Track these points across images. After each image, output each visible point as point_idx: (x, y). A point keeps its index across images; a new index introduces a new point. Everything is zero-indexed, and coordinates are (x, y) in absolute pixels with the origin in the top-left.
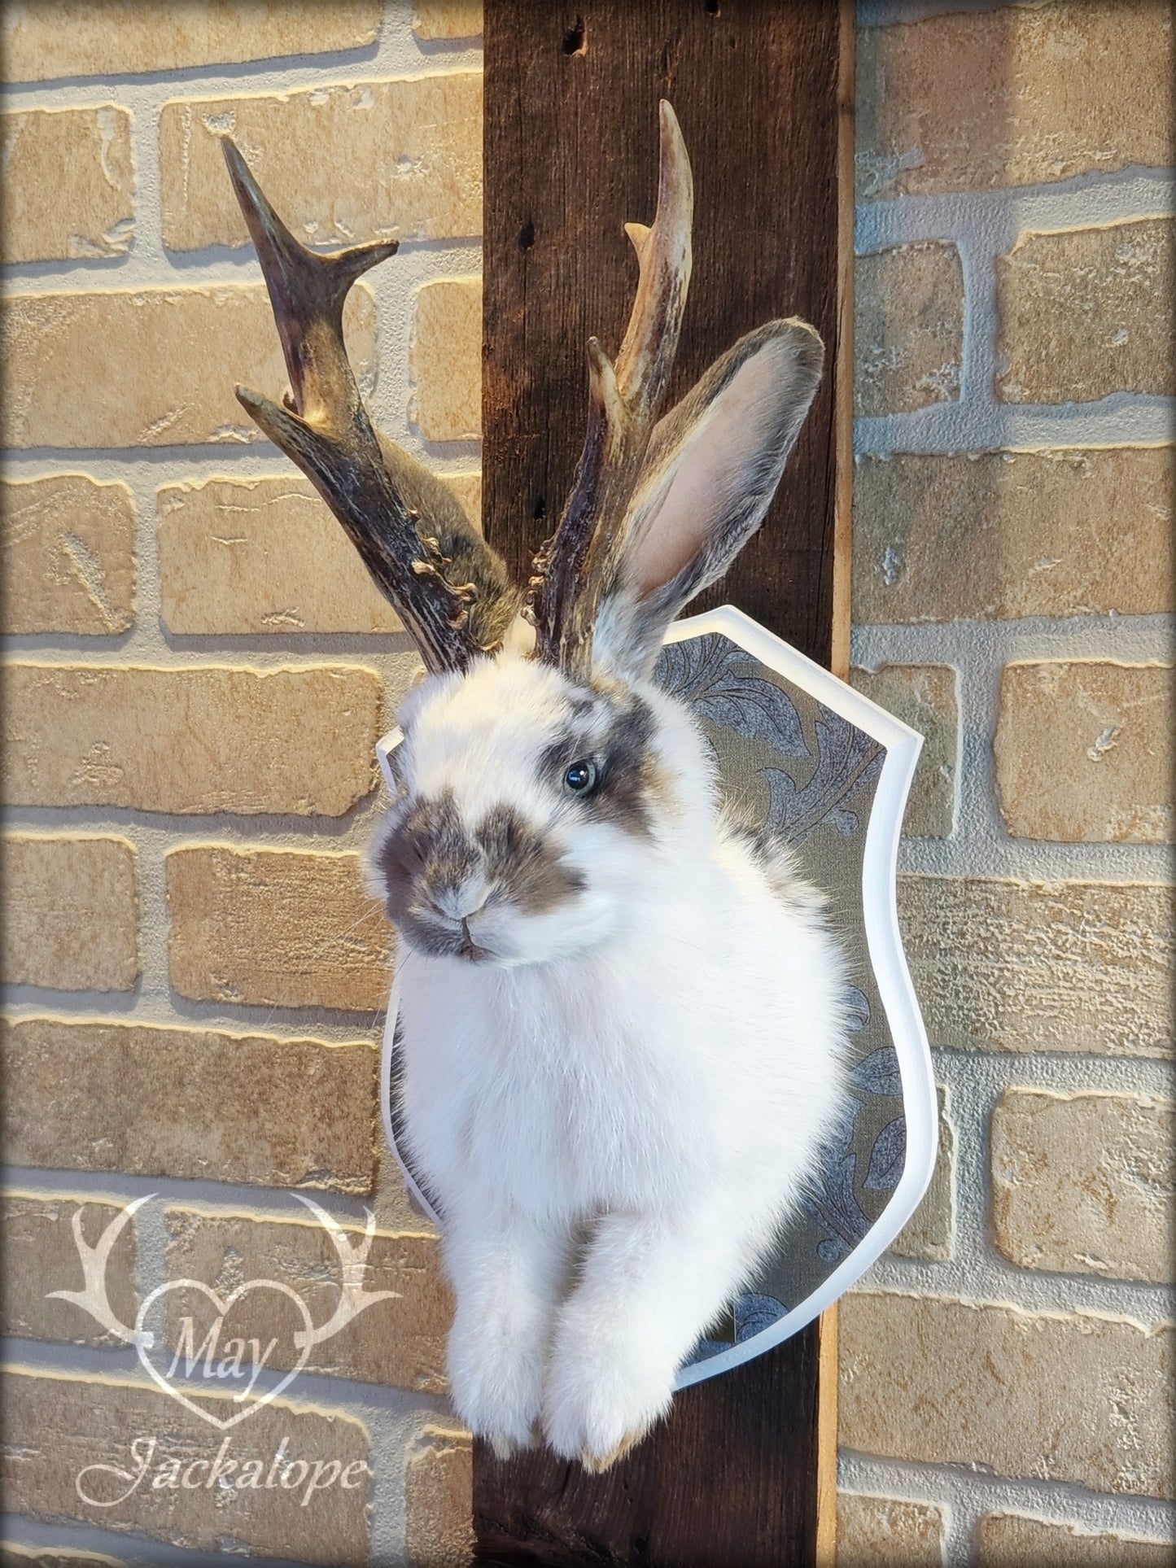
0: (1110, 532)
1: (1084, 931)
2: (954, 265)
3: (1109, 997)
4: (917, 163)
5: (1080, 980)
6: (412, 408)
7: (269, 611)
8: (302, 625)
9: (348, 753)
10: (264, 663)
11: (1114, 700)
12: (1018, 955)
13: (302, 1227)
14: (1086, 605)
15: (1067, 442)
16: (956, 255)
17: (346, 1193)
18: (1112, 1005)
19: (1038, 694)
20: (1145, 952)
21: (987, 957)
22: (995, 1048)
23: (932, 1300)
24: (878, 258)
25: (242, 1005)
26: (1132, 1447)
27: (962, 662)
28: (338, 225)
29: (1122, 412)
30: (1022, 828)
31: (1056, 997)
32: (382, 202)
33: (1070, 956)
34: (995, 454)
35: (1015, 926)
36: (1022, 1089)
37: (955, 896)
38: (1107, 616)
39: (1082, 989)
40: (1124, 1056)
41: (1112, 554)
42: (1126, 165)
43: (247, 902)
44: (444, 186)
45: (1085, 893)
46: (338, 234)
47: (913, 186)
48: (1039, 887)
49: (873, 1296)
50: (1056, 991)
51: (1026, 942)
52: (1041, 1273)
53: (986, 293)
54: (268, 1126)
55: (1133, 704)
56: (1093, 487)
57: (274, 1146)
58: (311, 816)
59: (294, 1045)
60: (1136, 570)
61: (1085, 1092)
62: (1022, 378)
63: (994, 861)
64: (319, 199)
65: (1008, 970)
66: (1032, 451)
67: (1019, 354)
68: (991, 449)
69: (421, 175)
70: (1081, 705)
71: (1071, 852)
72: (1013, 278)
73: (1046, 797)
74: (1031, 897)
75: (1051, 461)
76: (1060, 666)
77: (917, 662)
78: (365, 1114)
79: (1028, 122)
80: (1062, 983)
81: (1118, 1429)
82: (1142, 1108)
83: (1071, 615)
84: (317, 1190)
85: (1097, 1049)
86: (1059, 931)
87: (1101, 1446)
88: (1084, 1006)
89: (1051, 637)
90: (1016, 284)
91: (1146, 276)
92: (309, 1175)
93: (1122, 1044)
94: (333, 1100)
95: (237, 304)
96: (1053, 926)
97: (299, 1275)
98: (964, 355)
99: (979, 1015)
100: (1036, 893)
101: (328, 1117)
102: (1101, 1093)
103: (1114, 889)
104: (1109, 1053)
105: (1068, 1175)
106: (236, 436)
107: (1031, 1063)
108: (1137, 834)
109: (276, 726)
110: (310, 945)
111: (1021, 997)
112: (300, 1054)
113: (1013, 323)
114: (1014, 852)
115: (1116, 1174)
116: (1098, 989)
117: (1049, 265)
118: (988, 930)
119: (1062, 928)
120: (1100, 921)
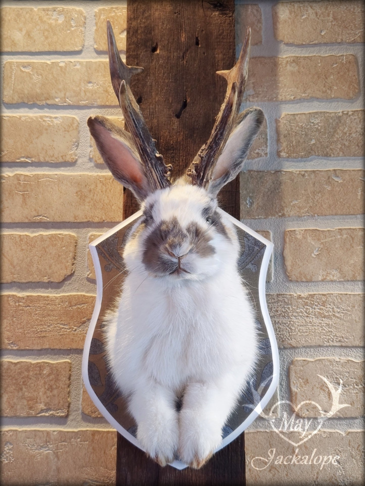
0: (314, 193)
1: (315, 308)
3: (324, 328)
4: (252, 94)
6: (91, 154)
7: (36, 215)
8: (48, 219)
9: (64, 261)
10: (33, 232)
11: (319, 240)
12: (295, 316)
13: (39, 431)
14: (309, 213)
15: (300, 169)
17: (57, 416)
18: (325, 330)
19: (296, 238)
20: (334, 313)
21: (285, 318)
22: (289, 346)
23: (273, 432)
25: (18, 350)
26: (342, 474)
27: (272, 230)
28: (67, 100)
29: (315, 161)
30: (294, 278)
31: (308, 329)
32: (82, 94)
33: (311, 316)
34: (279, 171)
35: (294, 308)
36: (299, 359)
37: (274, 299)
38: (315, 216)
39: (315, 326)
40: (330, 346)
41: (315, 199)
42: (312, 97)
43: (22, 313)
44: (104, 91)
45: (314, 296)
46: (67, 102)
47: (251, 99)
48: (300, 295)
49: (253, 433)
50: (307, 327)
51: (297, 312)
53: (274, 129)
54: (26, 394)
55: (324, 241)
56: (308, 181)
57: (28, 401)
58: (49, 282)
59: (38, 363)
60: (322, 203)
61: (318, 358)
62: (286, 151)
63: (285, 289)
64: (61, 92)
65: (292, 321)
66: (290, 171)
67: (285, 144)
68: (278, 170)
69: (96, 87)
70: (309, 241)
71: (308, 284)
73: (300, 268)
74: (298, 298)
75: (296, 173)
76: (302, 230)
77: (258, 230)
78: (65, 386)
79: (283, 85)
80: (309, 324)
81: (337, 468)
82: (337, 362)
83: (304, 216)
84: (45, 416)
85: (321, 344)
86: (307, 308)
87: (332, 475)
88: (316, 331)
89: (298, 222)
90: (282, 126)
91: (319, 126)
92: (42, 411)
93: (329, 342)
94: (53, 382)
95: (29, 120)
96: (305, 307)
97: (36, 450)
98: (268, 144)
99: (284, 336)
100: (299, 297)
101: (51, 388)
102: (323, 358)
103: (323, 295)
104: (325, 345)
105: (315, 385)
106: (27, 160)
107: (301, 350)
108: (328, 278)
109: (37, 252)
110: (46, 327)
111: (297, 330)
112: (40, 367)
113: (282, 137)
114: (291, 285)
116: (320, 325)
117: (291, 122)
118: (285, 309)
119: (308, 307)
120: (319, 304)
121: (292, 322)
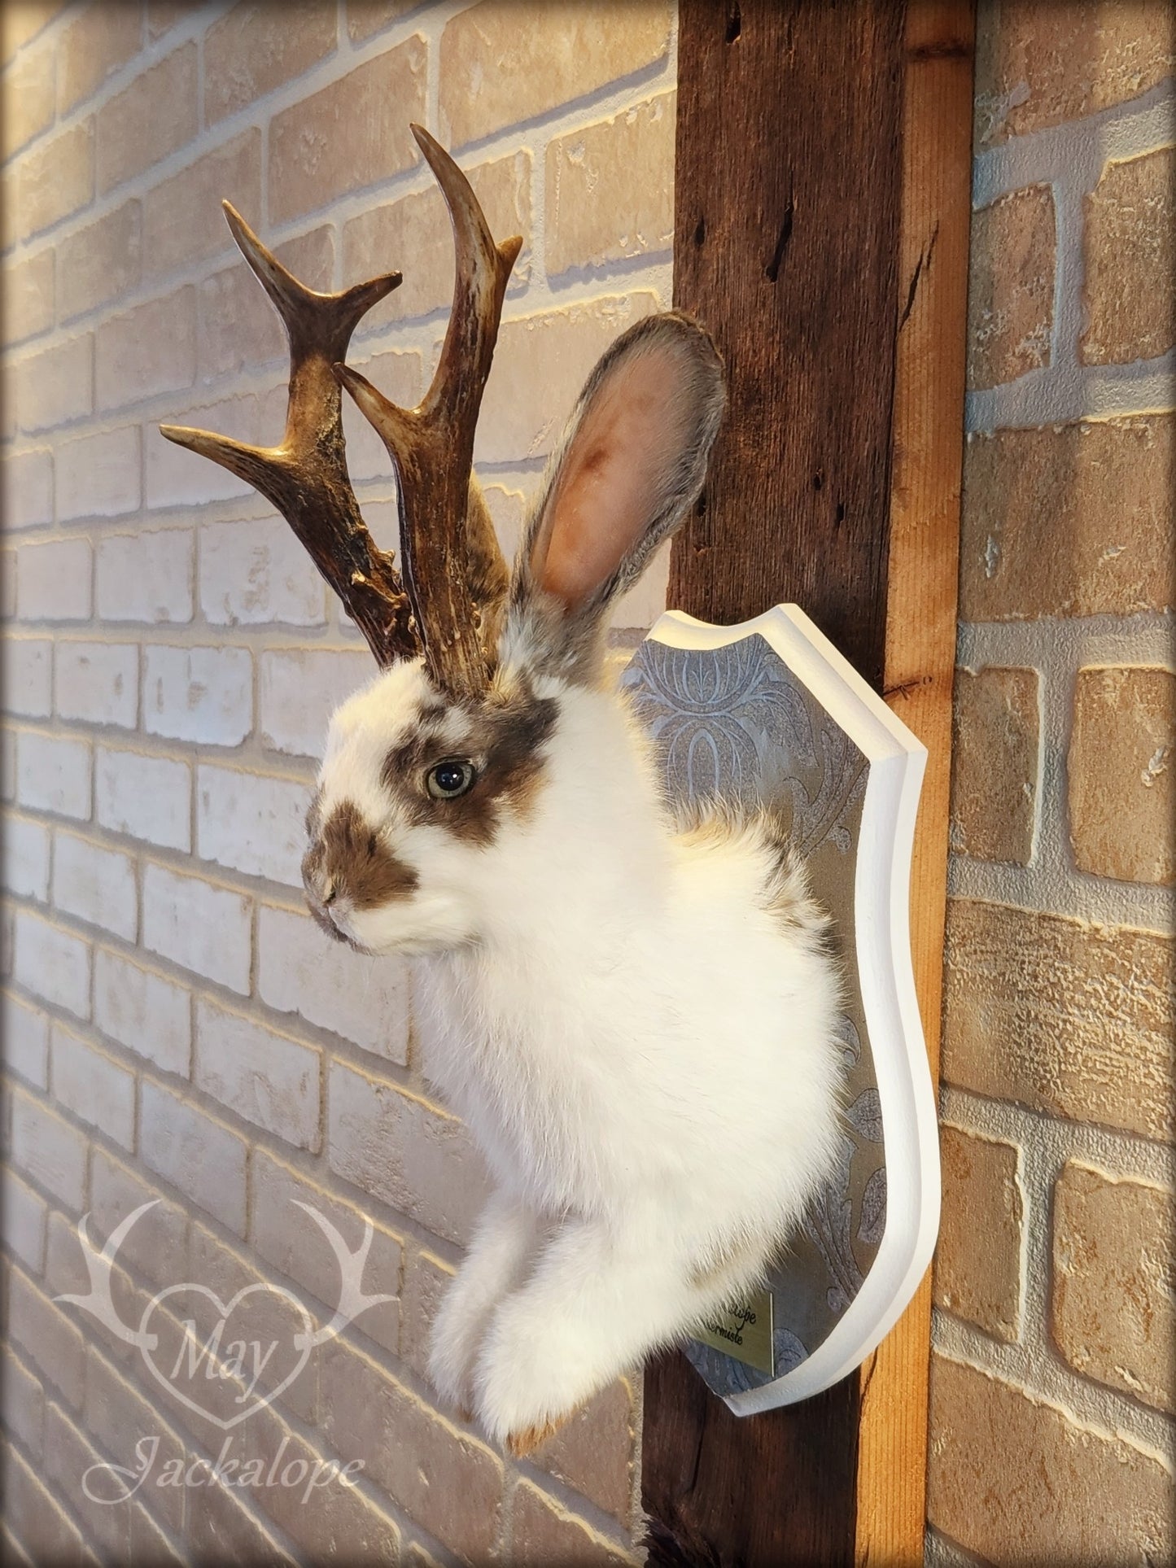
1: (1133, 988)
2: (1048, 211)
3: (1152, 1070)
4: (1023, 99)
5: (1127, 1045)
11: (1165, 714)
12: (1078, 1006)
14: (1144, 600)
15: (1137, 406)
16: (1050, 198)
18: (1153, 1079)
19: (1103, 705)
22: (1059, 1111)
23: (1002, 1383)
24: (990, 211)
27: (1045, 666)
28: (639, 237)
30: (1086, 860)
31: (1108, 1061)
33: (1120, 1014)
34: (1074, 426)
35: (1077, 973)
36: (1080, 1163)
37: (1031, 932)
38: (1163, 613)
39: (1129, 1055)
40: (1164, 1142)
41: (1168, 539)
45: (1135, 942)
46: (639, 245)
47: (1020, 125)
48: (1097, 930)
50: (1108, 1054)
51: (1086, 994)
52: (1087, 1379)
53: (1076, 239)
56: (1153, 459)
61: (1130, 1178)
62: (1099, 333)
63: (1065, 896)
64: (629, 214)
65: (1070, 1022)
66: (1105, 420)
67: (1098, 307)
68: (1072, 421)
70: (1138, 719)
71: (1126, 892)
72: (1095, 216)
73: (1106, 826)
74: (1090, 941)
75: (1120, 430)
76: (1122, 672)
77: (1009, 666)
79: (1113, 32)
80: (1113, 1046)
83: (1132, 613)
85: (1141, 1131)
86: (1112, 984)
88: (1131, 1076)
89: (1117, 637)
90: (1098, 225)
93: (1161, 1127)
96: (1108, 978)
98: (1055, 313)
99: (1045, 1071)
100: (1095, 937)
102: (1143, 1181)
103: (1158, 940)
104: (1150, 1135)
105: (1113, 1272)
107: (1088, 1134)
111: (1079, 1056)
113: (1095, 271)
114: (1080, 886)
115: (1153, 1281)
116: (1142, 1057)
117: (1125, 198)
118: (1055, 975)
119: (1115, 980)
120: (1146, 977)
121: (1069, 1027)
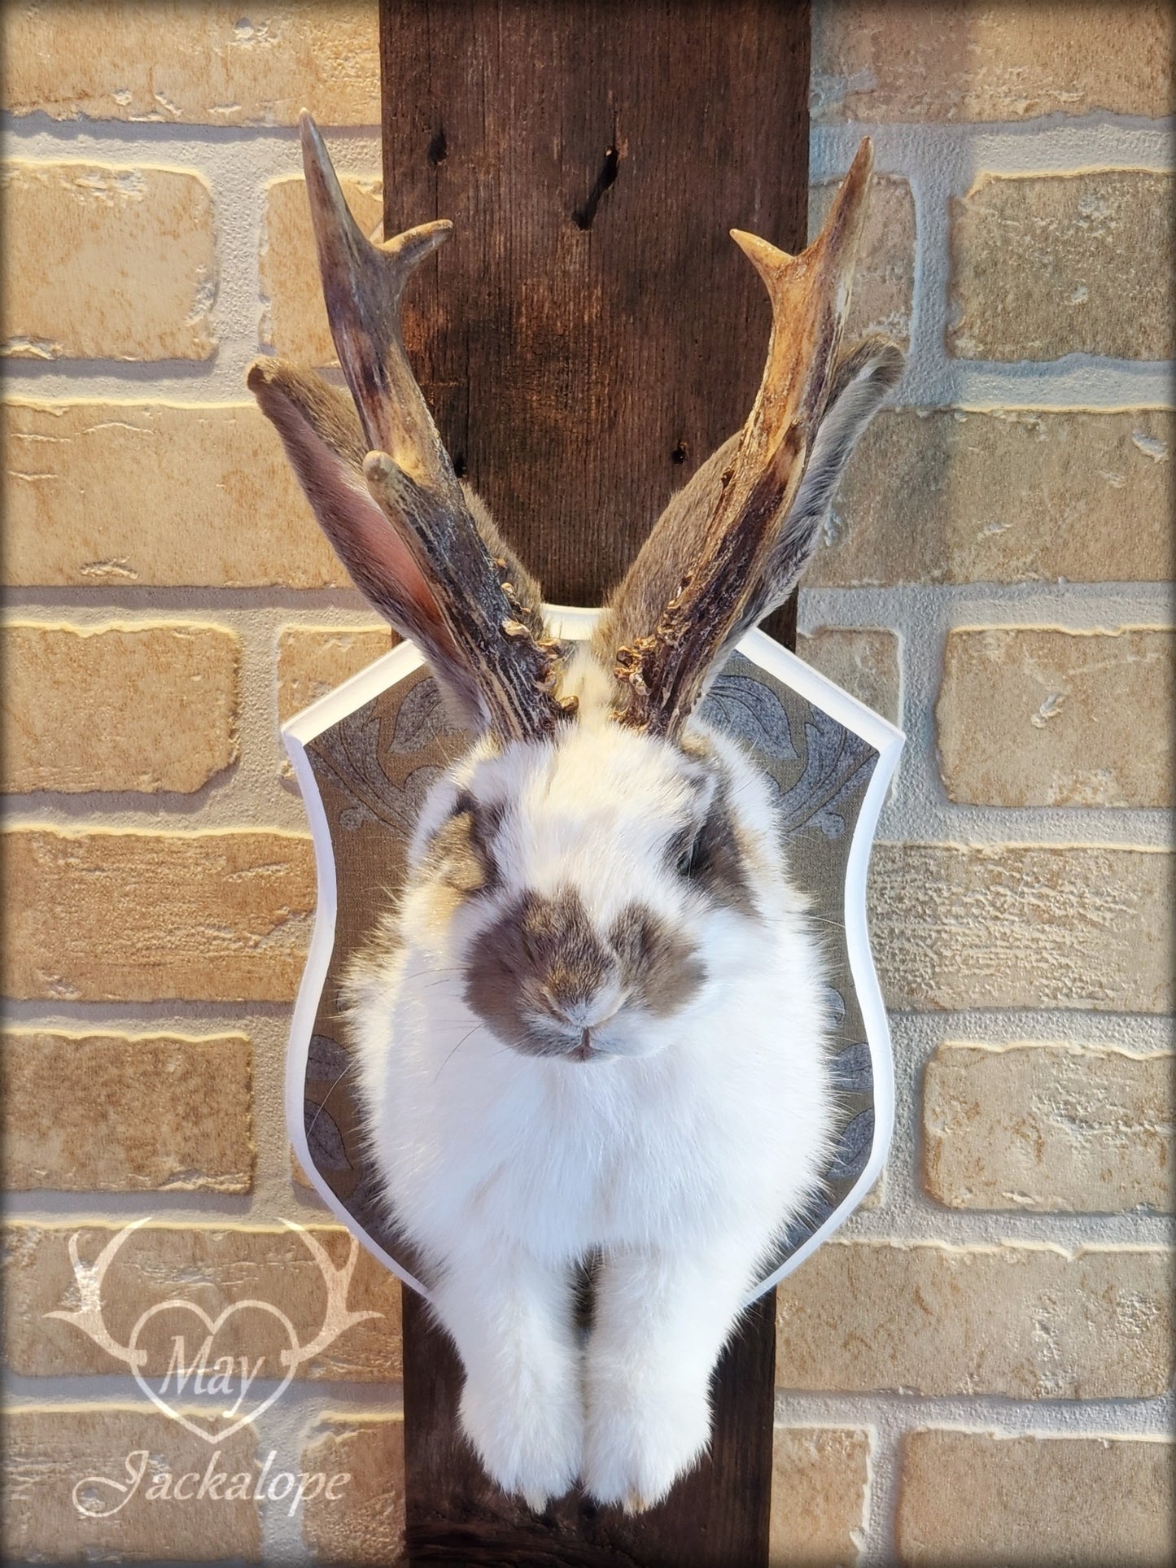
0: (1062, 498)
1: (1023, 893)
2: (907, 205)
3: (1045, 954)
4: (867, 86)
5: (1017, 939)
6: (265, 327)
7: (91, 559)
8: (134, 576)
9: (200, 722)
10: (86, 620)
11: (1061, 667)
12: (956, 917)
13: (170, 1231)
14: (1036, 572)
15: (1020, 401)
16: (908, 193)
17: (220, 1192)
18: (1047, 961)
19: (984, 661)
20: (1081, 911)
21: (924, 920)
22: (931, 1006)
23: (862, 1245)
24: (822, 190)
25: (80, 1001)
26: (1052, 1359)
27: (904, 627)
28: (159, 98)
29: (1080, 372)
30: (964, 793)
31: (992, 956)
32: (217, 74)
33: (1007, 916)
34: (945, 412)
35: (954, 890)
36: (956, 1044)
37: (893, 862)
38: (1056, 583)
39: (1018, 947)
40: (1057, 1009)
41: (1064, 520)
42: (1095, 108)
43: (79, 890)
44: (299, 61)
45: (1025, 856)
46: (159, 109)
47: (863, 112)
48: (979, 851)
50: (993, 950)
51: (964, 905)
52: (969, 1211)
53: (940, 237)
54: (121, 1129)
55: (1079, 671)
56: (1046, 451)
57: (129, 1149)
58: (157, 792)
59: (147, 1042)
60: (1089, 536)
61: (1018, 1044)
62: (976, 331)
63: (933, 826)
64: (132, 63)
65: (946, 932)
66: (985, 410)
67: (974, 306)
68: (941, 406)
69: (268, 45)
70: (1027, 672)
71: (1010, 816)
72: (969, 223)
73: (989, 763)
74: (971, 861)
75: (1004, 421)
76: (1007, 632)
77: (857, 626)
78: (238, 1109)
79: (990, 52)
80: (999, 943)
81: (1039, 1344)
82: (1074, 1056)
83: (1020, 581)
84: (182, 1191)
85: (1032, 1003)
86: (998, 893)
87: (1024, 1361)
88: (1020, 964)
89: (997, 602)
90: (972, 229)
91: (1109, 230)
92: (173, 1176)
93: (1055, 998)
94: (199, 1098)
95: (26, 186)
96: (992, 888)
97: (166, 1279)
98: (914, 303)
99: (915, 976)
100: (977, 857)
101: (194, 1115)
102: (1033, 1044)
103: (1054, 852)
104: (1043, 1007)
105: (999, 1122)
106: (35, 350)
107: (965, 1018)
108: (1077, 798)
109: (107, 693)
110: (162, 934)
111: (957, 958)
112: (156, 1052)
113: (968, 272)
114: (953, 816)
115: (1045, 1118)
116: (1034, 946)
117: (1008, 212)
118: (926, 894)
119: (1001, 890)
120: (1038, 882)
121: (944, 935)
